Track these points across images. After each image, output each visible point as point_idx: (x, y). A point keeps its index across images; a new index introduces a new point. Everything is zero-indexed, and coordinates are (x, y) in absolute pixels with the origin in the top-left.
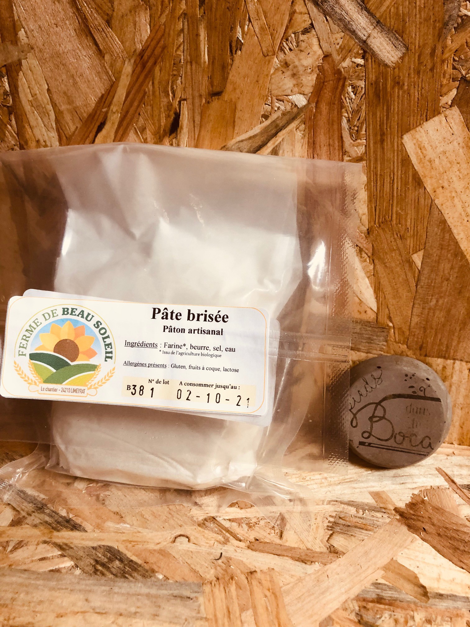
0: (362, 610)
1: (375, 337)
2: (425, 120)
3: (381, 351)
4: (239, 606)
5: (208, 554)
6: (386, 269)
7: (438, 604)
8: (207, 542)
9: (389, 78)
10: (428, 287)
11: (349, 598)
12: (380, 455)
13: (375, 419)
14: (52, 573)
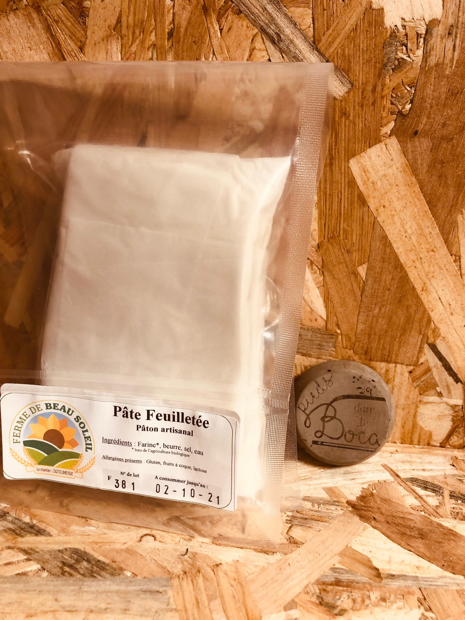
0: (323, 593)
1: (325, 344)
2: (368, 147)
3: (330, 356)
4: (207, 596)
5: (174, 550)
6: (334, 280)
7: (391, 583)
8: (172, 539)
9: (337, 109)
10: (371, 296)
11: (310, 583)
12: (332, 452)
13: (326, 419)
14: (18, 576)
